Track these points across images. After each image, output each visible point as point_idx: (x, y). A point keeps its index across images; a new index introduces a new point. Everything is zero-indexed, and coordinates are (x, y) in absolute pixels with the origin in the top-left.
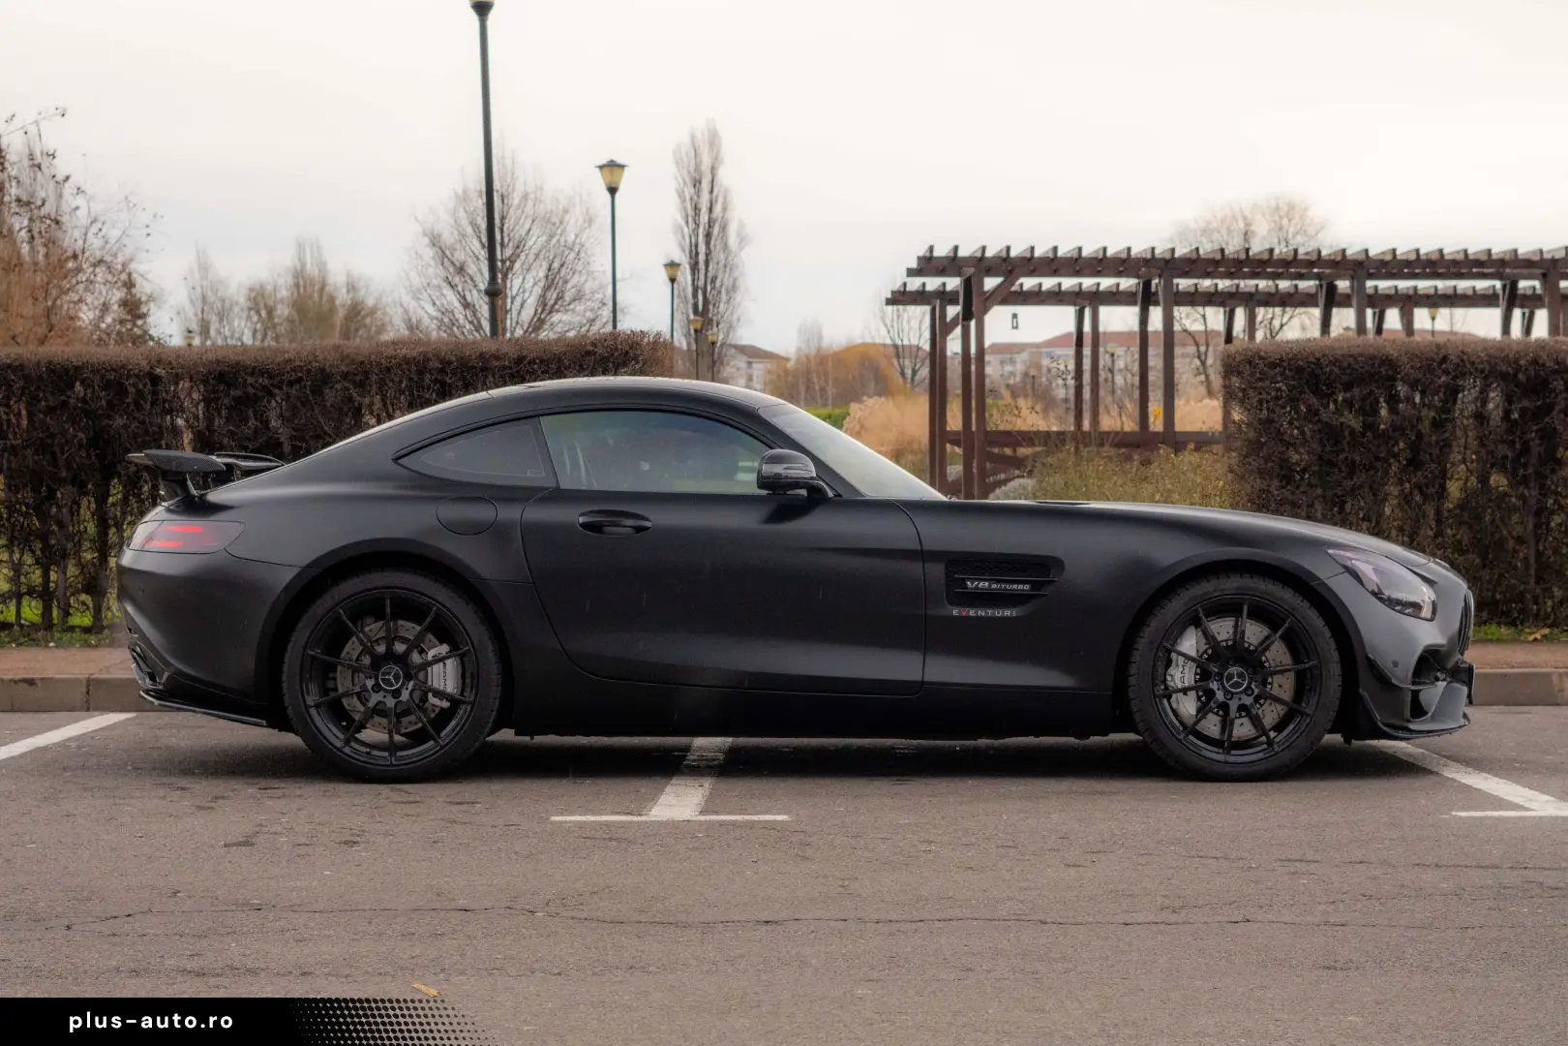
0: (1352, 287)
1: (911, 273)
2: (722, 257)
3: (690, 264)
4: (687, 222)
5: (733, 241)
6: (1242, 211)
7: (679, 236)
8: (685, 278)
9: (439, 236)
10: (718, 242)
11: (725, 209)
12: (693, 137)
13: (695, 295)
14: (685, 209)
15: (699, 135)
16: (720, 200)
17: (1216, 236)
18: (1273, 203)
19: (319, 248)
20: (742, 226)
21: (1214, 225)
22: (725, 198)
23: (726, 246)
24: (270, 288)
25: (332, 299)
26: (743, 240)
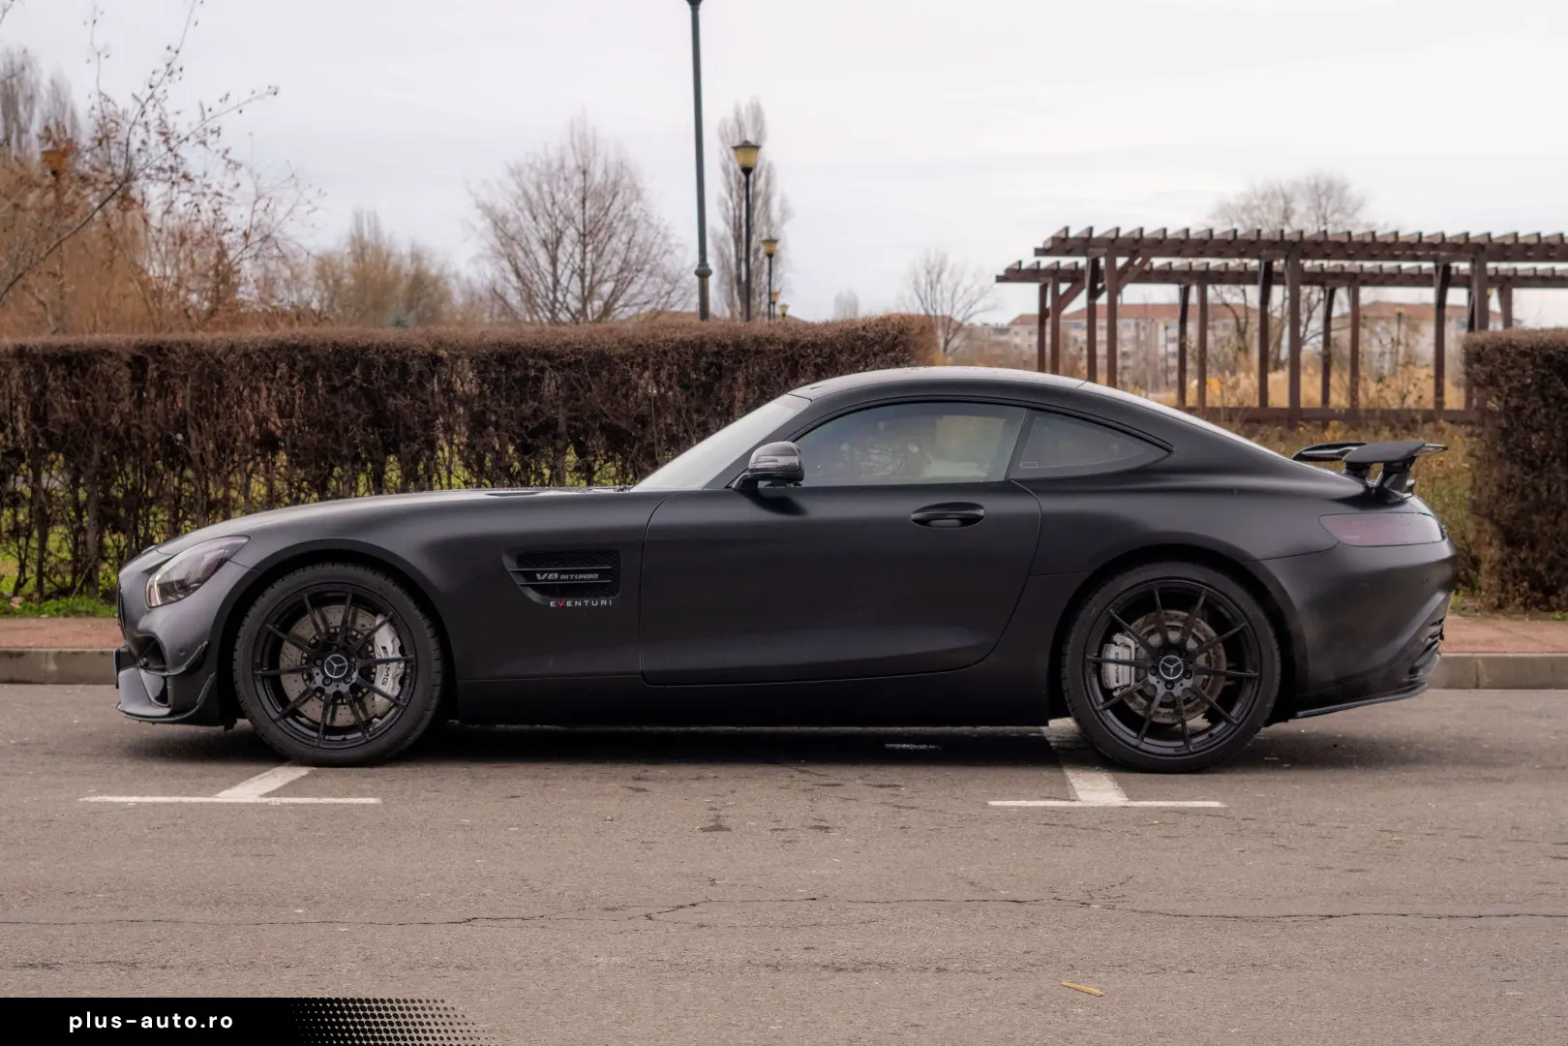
0: (1472, 269)
1: (1039, 252)
2: (765, 229)
3: (734, 236)
4: (731, 196)
5: (775, 214)
6: (1281, 189)
7: (724, 209)
8: (730, 250)
9: (493, 207)
10: (761, 216)
11: (768, 184)
12: (738, 113)
13: (738, 267)
14: (729, 183)
15: (743, 111)
16: (764, 174)
17: (1256, 213)
18: (1313, 182)
19: (376, 219)
20: (783, 201)
21: (1256, 202)
22: (768, 172)
23: (768, 219)
24: (338, 258)
25: (397, 269)
26: (785, 214)
